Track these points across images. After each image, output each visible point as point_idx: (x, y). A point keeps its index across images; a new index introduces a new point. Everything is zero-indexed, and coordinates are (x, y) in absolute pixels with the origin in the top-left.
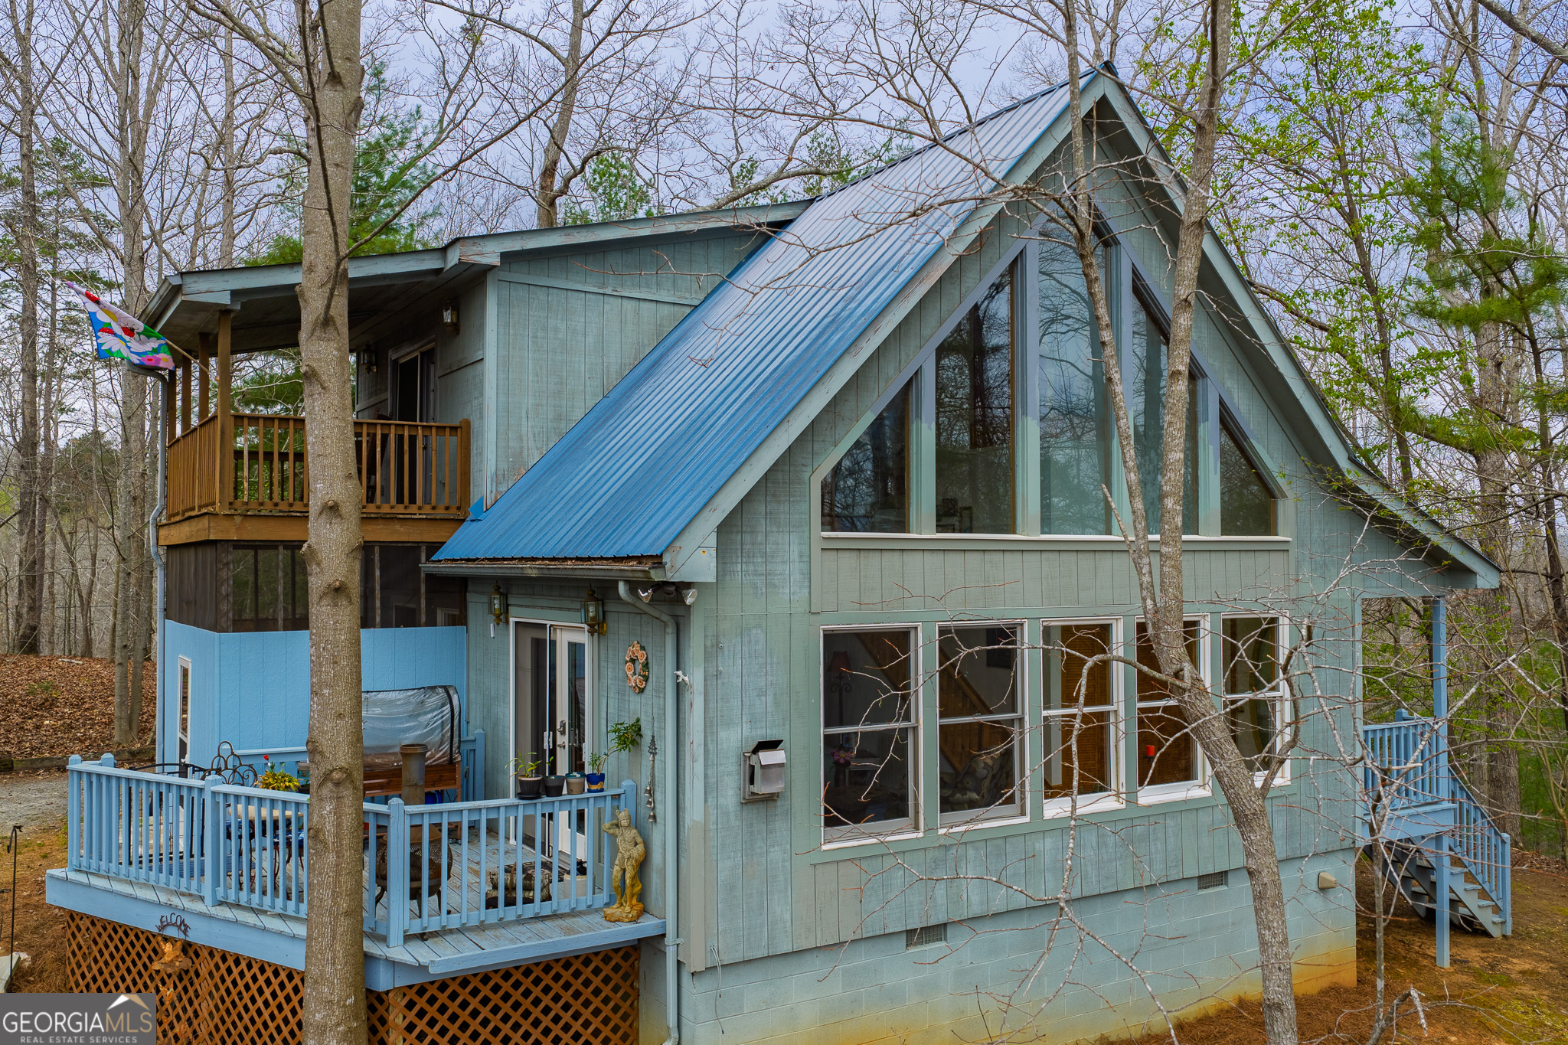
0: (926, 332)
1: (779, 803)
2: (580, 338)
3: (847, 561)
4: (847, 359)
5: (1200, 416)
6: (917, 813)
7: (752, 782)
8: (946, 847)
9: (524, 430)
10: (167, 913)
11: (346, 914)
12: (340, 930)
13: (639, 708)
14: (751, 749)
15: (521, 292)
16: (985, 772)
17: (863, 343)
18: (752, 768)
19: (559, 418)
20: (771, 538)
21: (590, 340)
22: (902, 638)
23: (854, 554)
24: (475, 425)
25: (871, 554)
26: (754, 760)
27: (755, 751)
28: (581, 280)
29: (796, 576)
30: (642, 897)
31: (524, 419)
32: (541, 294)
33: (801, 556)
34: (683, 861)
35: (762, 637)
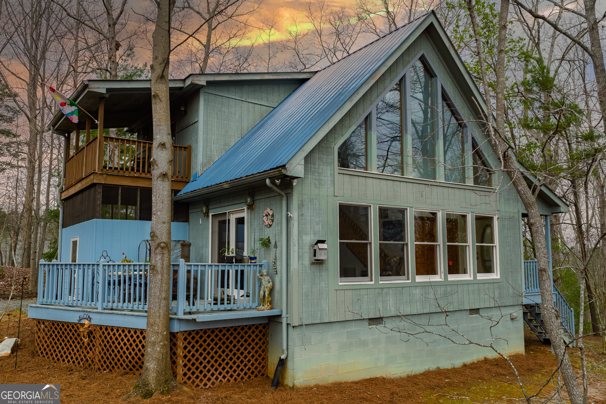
0: (373, 99)
1: (324, 265)
2: (233, 116)
3: (347, 178)
4: (348, 103)
5: (465, 141)
6: (371, 275)
7: (315, 256)
8: (382, 289)
9: (213, 148)
10: (82, 314)
11: (165, 299)
12: (162, 305)
13: (268, 233)
14: (314, 244)
15: (212, 97)
16: (394, 263)
17: (353, 98)
18: (315, 250)
19: (225, 144)
20: (321, 167)
21: (237, 117)
22: (366, 208)
23: (349, 176)
24: (193, 146)
25: (355, 177)
26: (316, 247)
27: (316, 244)
28: (233, 94)
29: (329, 182)
30: (271, 302)
31: (213, 144)
32: (220, 99)
33: (331, 175)
34: (289, 285)
35: (318, 203)
